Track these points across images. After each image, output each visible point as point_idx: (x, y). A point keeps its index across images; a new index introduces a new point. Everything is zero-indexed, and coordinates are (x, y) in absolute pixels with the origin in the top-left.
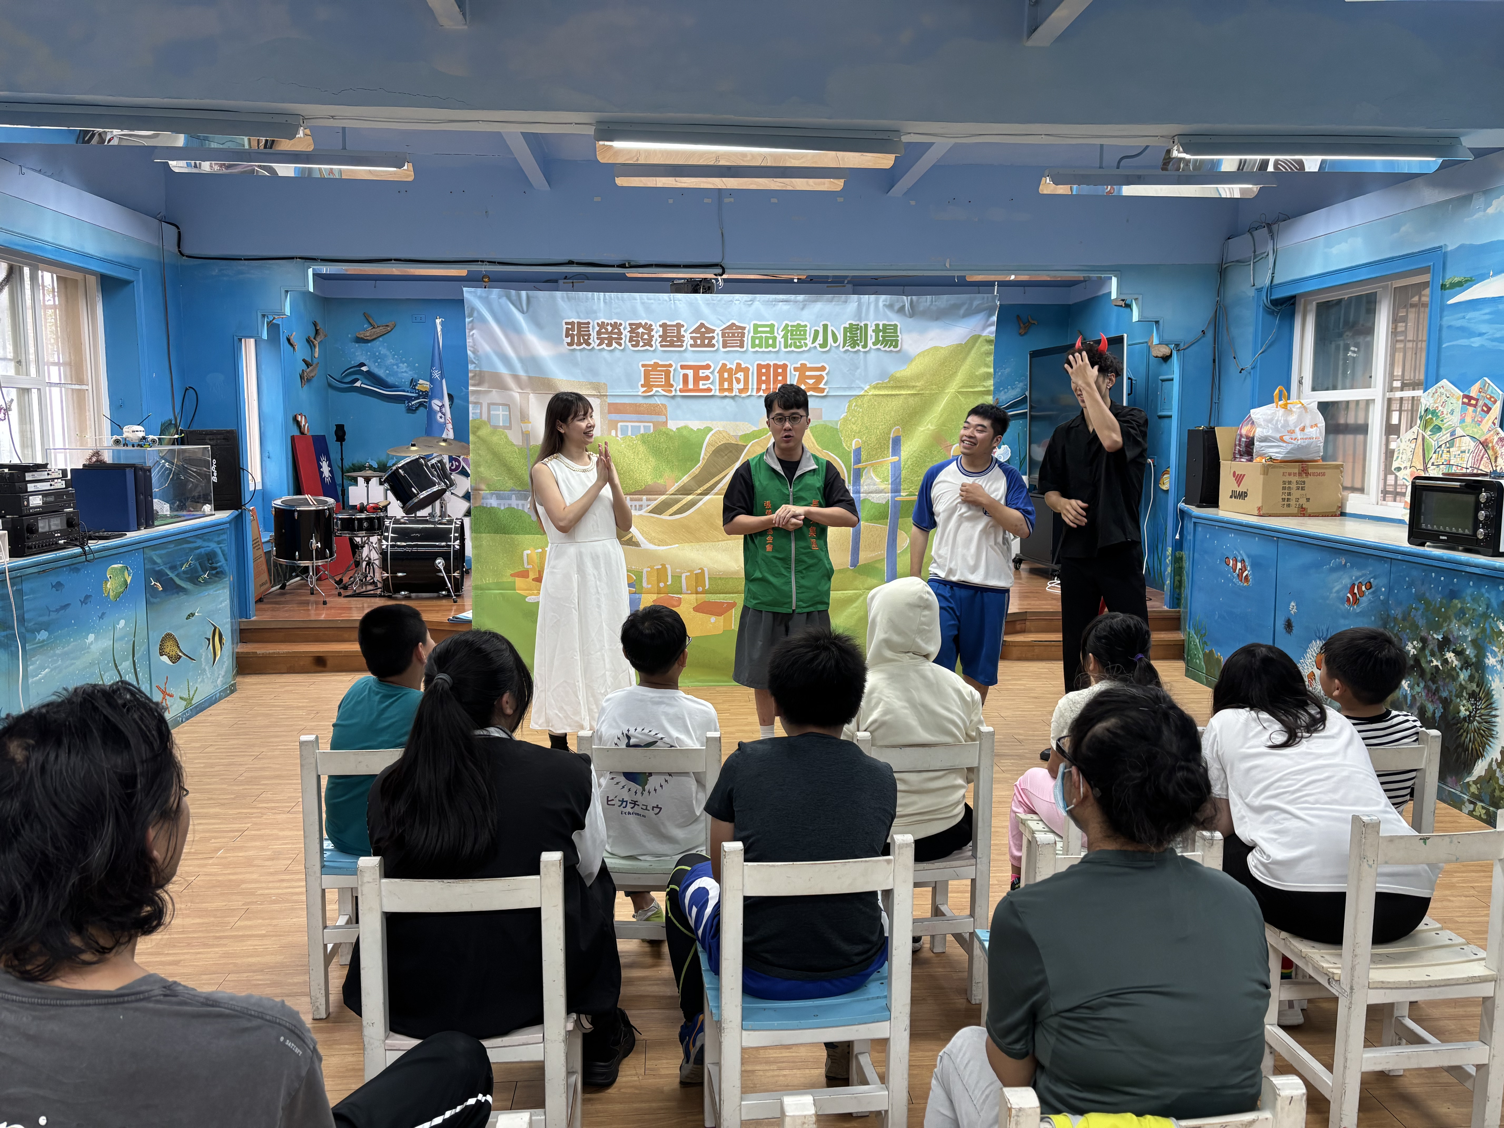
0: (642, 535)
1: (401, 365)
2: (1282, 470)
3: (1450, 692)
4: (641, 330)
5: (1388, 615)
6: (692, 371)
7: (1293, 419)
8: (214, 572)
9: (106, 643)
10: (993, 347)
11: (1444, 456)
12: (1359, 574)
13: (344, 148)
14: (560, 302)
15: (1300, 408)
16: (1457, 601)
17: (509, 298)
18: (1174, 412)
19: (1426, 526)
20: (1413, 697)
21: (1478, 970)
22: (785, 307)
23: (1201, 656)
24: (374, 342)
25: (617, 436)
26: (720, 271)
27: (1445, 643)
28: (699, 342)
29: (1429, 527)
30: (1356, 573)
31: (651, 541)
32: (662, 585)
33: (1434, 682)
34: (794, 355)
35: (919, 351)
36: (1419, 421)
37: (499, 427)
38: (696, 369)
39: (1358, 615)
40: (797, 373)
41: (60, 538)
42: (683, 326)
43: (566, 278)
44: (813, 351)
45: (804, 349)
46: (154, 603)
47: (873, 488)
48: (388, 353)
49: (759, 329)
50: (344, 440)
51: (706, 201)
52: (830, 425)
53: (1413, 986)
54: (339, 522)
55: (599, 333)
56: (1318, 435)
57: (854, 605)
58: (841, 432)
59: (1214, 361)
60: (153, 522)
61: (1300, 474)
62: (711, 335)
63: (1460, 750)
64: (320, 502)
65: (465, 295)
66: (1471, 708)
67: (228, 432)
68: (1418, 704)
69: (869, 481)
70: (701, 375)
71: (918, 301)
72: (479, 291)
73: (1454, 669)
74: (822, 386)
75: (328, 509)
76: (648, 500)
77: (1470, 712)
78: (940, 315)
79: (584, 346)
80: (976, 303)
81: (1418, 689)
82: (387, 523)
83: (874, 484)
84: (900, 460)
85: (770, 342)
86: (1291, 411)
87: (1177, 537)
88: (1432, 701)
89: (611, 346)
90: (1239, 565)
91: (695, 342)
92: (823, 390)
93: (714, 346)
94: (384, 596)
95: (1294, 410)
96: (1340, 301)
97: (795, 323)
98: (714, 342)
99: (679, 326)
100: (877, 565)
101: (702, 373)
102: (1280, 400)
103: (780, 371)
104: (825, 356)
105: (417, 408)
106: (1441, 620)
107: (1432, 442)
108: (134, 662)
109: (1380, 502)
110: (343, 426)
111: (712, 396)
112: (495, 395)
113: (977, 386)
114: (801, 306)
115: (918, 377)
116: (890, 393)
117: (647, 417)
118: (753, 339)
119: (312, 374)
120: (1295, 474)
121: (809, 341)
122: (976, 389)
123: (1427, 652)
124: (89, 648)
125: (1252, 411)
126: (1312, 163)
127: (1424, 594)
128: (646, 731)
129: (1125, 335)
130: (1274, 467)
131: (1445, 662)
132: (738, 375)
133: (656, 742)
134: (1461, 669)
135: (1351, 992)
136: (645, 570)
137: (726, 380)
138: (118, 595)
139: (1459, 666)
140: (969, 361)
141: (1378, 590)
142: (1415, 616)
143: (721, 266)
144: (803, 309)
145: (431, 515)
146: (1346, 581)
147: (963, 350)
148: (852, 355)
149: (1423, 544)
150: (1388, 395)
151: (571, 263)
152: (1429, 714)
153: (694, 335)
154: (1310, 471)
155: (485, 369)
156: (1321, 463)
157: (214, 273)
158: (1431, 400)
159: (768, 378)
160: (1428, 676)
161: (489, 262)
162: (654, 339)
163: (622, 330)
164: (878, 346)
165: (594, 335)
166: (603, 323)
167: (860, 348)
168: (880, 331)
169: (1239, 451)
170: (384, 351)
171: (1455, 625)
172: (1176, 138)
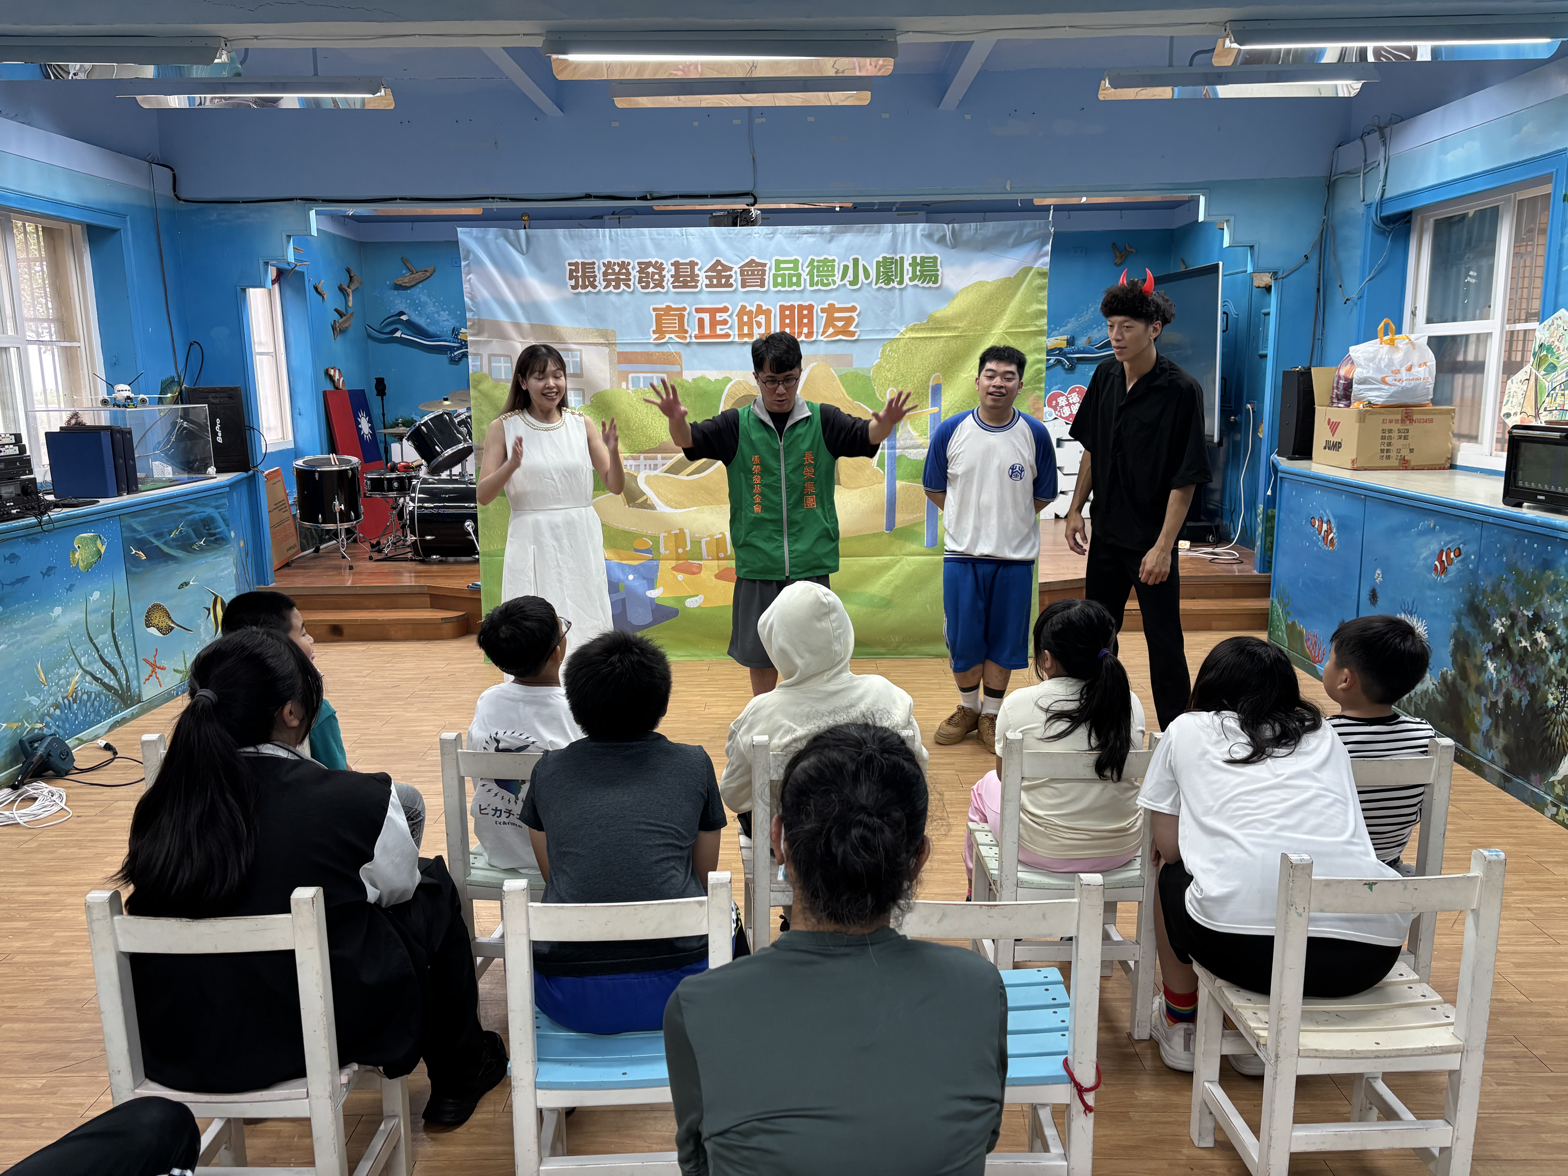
0: (658, 497)
1: (442, 313)
2: (1382, 417)
3: (1538, 677)
4: (651, 270)
5: (1477, 587)
6: (708, 315)
7: (1398, 356)
8: (212, 538)
9: (78, 615)
10: (1046, 281)
11: (1558, 399)
12: (1448, 538)
13: (316, 74)
14: (561, 239)
15: (1407, 344)
16: (1550, 572)
17: (507, 238)
18: (1270, 351)
19: (1524, 483)
20: (1499, 681)
21: (1443, 1038)
22: (810, 240)
23: (1284, 628)
24: (414, 289)
25: (628, 388)
26: (752, 200)
27: (1535, 621)
28: (715, 281)
29: (1527, 485)
30: (1445, 537)
31: (668, 504)
32: (680, 551)
33: (1522, 665)
34: (822, 294)
35: (962, 286)
36: (1532, 359)
37: (501, 380)
38: (713, 312)
39: (1445, 585)
40: (825, 315)
41: (12, 508)
42: (697, 264)
43: (613, 214)
44: (842, 290)
45: (832, 287)
46: (135, 573)
47: (909, 442)
48: (428, 300)
49: (782, 266)
50: (385, 394)
51: (736, 122)
52: (862, 373)
53: (1354, 1056)
54: (369, 482)
55: (605, 274)
56: (1427, 375)
57: (891, 573)
58: (874, 380)
59: (1318, 290)
60: (137, 487)
61: (1403, 421)
62: (728, 273)
63: (1546, 744)
64: (342, 462)
65: (460, 236)
66: (1560, 697)
67: (232, 389)
68: (1504, 690)
69: (905, 435)
70: (718, 319)
71: (960, 229)
72: (475, 231)
73: (1543, 651)
74: (852, 329)
75: (352, 469)
76: (663, 458)
77: (1559, 702)
78: (986, 246)
79: (590, 288)
80: (1026, 231)
81: (1504, 673)
82: (414, 482)
83: (911, 439)
84: (940, 411)
85: (794, 280)
86: (1397, 347)
87: (1269, 493)
88: (1519, 687)
89: (619, 288)
90: (1325, 527)
91: (711, 281)
92: (853, 334)
93: (731, 285)
94: (415, 560)
95: (1400, 346)
96: (1464, 217)
97: (822, 258)
98: (732, 281)
99: (693, 264)
100: (916, 529)
101: (719, 317)
102: (1386, 334)
103: (805, 312)
104: (855, 295)
105: (460, 359)
106: (1532, 593)
107: (1546, 383)
108: (114, 635)
109: (1494, 453)
110: (383, 379)
111: (731, 343)
112: (496, 346)
113: (1028, 326)
114: (828, 237)
115: (959, 316)
116: (928, 335)
117: (658, 367)
118: (775, 277)
119: (346, 325)
120: (1397, 421)
121: (837, 278)
122: (1027, 330)
123: (1516, 631)
124: (55, 621)
125: (1351, 348)
126: (1424, 50)
127: (1516, 563)
128: (516, 734)
129: (1221, 263)
130: (1372, 413)
131: (1535, 642)
132: (758, 319)
133: (528, 746)
134: (1551, 652)
135: (1277, 1061)
136: (662, 535)
137: (745, 324)
138: (90, 566)
139: (1549, 648)
140: (1019, 296)
141: (1467, 557)
142: (1505, 588)
143: (752, 195)
144: (830, 241)
145: (462, 475)
146: (1435, 547)
147: (1011, 285)
148: (886, 292)
149: (1520, 505)
150: (1508, 327)
151: (588, 197)
152: (1515, 702)
153: (710, 274)
154: (1415, 417)
155: (485, 317)
156: (1431, 407)
157: (212, 218)
158: (1547, 334)
159: (792, 321)
160: (1516, 658)
161: (500, 198)
162: (665, 279)
163: (631, 270)
164: (916, 282)
165: (600, 276)
166: (609, 262)
167: (895, 285)
168: (918, 264)
169: (1337, 395)
170: (424, 298)
171: (1547, 600)
172: (1228, 24)
